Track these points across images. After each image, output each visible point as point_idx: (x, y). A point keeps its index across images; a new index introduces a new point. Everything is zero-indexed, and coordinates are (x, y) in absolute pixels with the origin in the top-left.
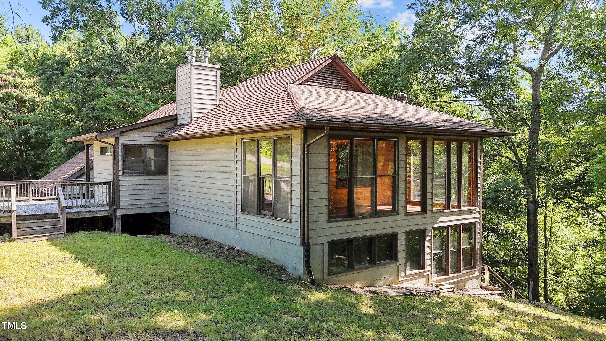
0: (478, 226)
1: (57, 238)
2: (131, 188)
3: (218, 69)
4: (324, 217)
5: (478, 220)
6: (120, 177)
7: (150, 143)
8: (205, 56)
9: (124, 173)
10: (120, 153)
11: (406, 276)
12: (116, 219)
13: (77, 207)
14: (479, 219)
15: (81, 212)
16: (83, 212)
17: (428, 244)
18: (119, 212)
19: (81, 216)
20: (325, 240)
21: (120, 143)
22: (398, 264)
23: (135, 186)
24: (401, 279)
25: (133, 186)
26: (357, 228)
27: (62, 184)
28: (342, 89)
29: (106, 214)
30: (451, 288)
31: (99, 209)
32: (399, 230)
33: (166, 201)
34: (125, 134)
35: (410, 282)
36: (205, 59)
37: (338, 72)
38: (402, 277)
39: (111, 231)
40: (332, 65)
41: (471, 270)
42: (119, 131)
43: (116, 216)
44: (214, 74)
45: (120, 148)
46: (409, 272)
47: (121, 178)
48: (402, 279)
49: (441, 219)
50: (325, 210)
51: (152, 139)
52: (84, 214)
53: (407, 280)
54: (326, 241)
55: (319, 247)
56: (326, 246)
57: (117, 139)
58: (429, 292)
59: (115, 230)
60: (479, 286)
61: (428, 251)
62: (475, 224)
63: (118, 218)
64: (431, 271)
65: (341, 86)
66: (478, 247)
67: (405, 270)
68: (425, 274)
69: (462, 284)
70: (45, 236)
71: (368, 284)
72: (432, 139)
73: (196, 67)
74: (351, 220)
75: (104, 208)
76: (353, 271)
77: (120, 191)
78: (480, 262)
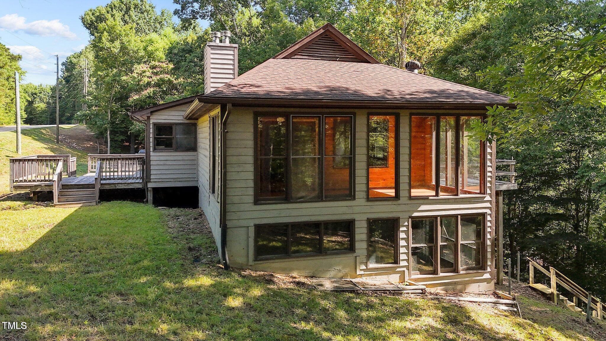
0: (489, 218)
1: (90, 206)
2: (162, 163)
3: (236, 47)
4: (251, 199)
5: (488, 211)
6: (151, 152)
7: (179, 122)
8: (226, 36)
9: (155, 149)
10: (151, 131)
11: (367, 270)
12: (148, 191)
13: (114, 179)
14: (491, 210)
15: (117, 184)
16: (119, 183)
17: (402, 235)
18: (150, 185)
19: (118, 187)
20: (252, 223)
21: (152, 121)
22: (355, 255)
23: (165, 162)
24: (359, 272)
25: (163, 162)
26: (294, 213)
27: (101, 159)
28: (338, 61)
29: (140, 186)
30: (422, 290)
31: (133, 181)
32: (357, 217)
33: (195, 176)
34: (156, 113)
35: (374, 277)
36: (225, 39)
37: (334, 43)
38: (361, 270)
39: (143, 202)
40: (327, 35)
41: (475, 271)
42: (149, 111)
43: (148, 188)
44: (232, 52)
45: (151, 127)
46: (372, 265)
47: (152, 154)
48: (362, 272)
49: (423, 208)
50: (251, 192)
51: (181, 118)
52: (120, 185)
53: (370, 275)
54: (252, 225)
55: (243, 231)
56: (252, 231)
57: (149, 118)
58: (384, 290)
59: (147, 201)
60: (492, 292)
61: (402, 243)
62: (484, 215)
63: (150, 191)
64: (408, 267)
65: (338, 57)
66: (489, 243)
67: (367, 262)
68: (398, 270)
69: (459, 287)
70: (80, 203)
71: (311, 274)
72: (408, 114)
73: (213, 47)
74: (287, 203)
75: (137, 181)
76: (289, 258)
77: (151, 166)
78: (492, 262)
